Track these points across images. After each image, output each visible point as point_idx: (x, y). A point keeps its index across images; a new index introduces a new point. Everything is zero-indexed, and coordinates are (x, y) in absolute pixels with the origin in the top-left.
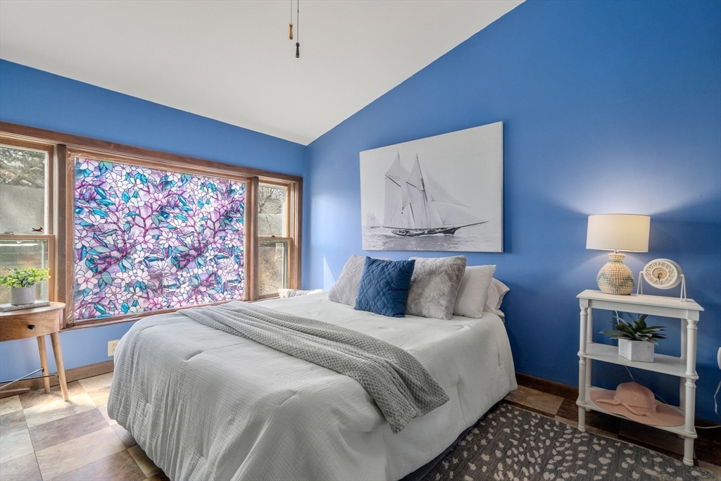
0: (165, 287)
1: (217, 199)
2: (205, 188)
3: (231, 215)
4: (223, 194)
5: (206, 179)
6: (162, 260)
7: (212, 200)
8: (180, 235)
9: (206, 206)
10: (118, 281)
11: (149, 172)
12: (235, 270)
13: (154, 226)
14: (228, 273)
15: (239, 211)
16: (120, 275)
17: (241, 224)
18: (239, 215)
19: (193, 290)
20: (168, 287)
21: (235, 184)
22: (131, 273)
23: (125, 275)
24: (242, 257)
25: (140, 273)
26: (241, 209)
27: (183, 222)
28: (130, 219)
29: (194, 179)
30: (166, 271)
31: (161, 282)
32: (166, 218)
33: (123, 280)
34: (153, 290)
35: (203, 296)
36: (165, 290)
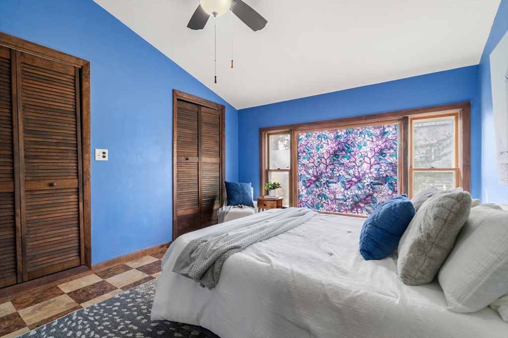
0: (337, 199)
1: (372, 141)
2: (363, 135)
3: (385, 152)
4: (377, 137)
5: (364, 129)
6: (336, 183)
7: (368, 143)
8: (346, 168)
9: (363, 147)
10: (314, 192)
11: (328, 132)
12: (389, 194)
13: (331, 163)
14: (383, 196)
15: (392, 148)
16: (315, 189)
17: (395, 158)
18: (392, 151)
19: (355, 204)
20: (339, 199)
21: (389, 126)
22: (320, 189)
23: (318, 190)
24: (395, 185)
25: (324, 189)
26: (395, 146)
27: (348, 159)
28: (319, 160)
29: (354, 131)
30: (338, 190)
31: (335, 196)
32: (337, 158)
33: (316, 192)
34: (331, 200)
35: (362, 210)
36: (337, 201)
